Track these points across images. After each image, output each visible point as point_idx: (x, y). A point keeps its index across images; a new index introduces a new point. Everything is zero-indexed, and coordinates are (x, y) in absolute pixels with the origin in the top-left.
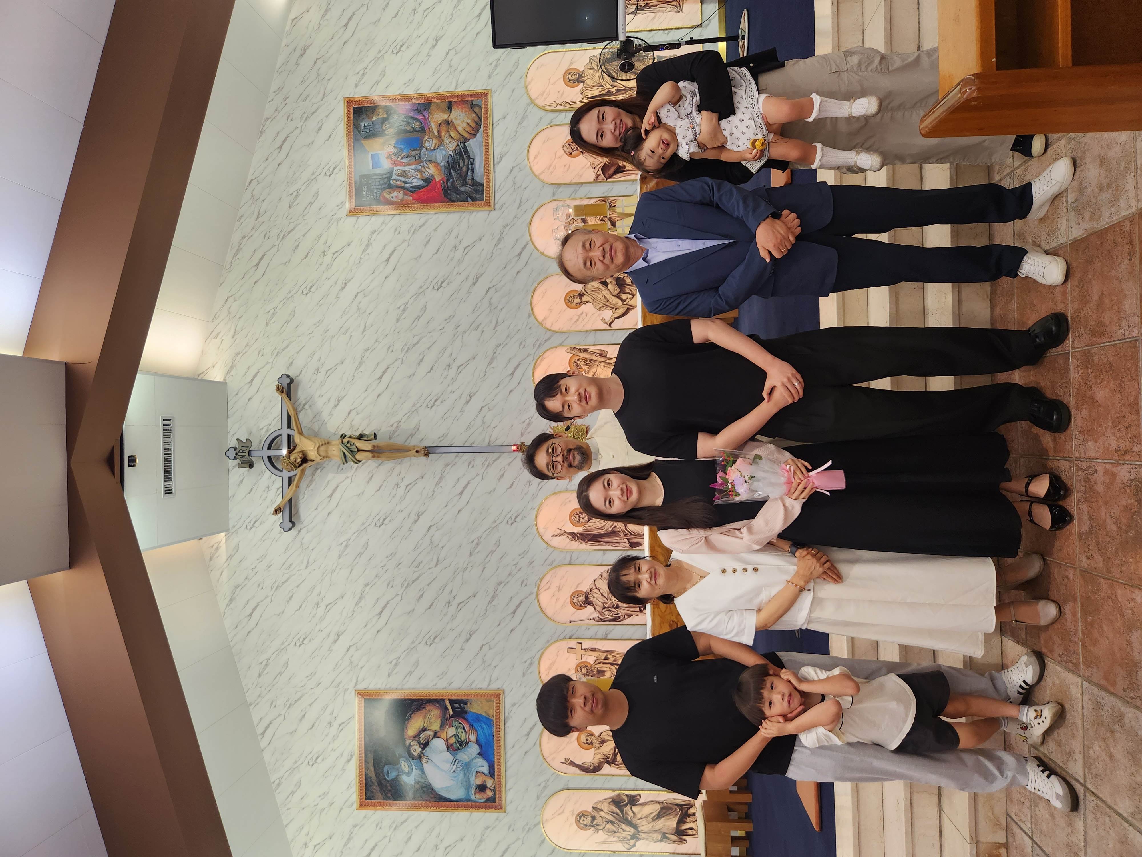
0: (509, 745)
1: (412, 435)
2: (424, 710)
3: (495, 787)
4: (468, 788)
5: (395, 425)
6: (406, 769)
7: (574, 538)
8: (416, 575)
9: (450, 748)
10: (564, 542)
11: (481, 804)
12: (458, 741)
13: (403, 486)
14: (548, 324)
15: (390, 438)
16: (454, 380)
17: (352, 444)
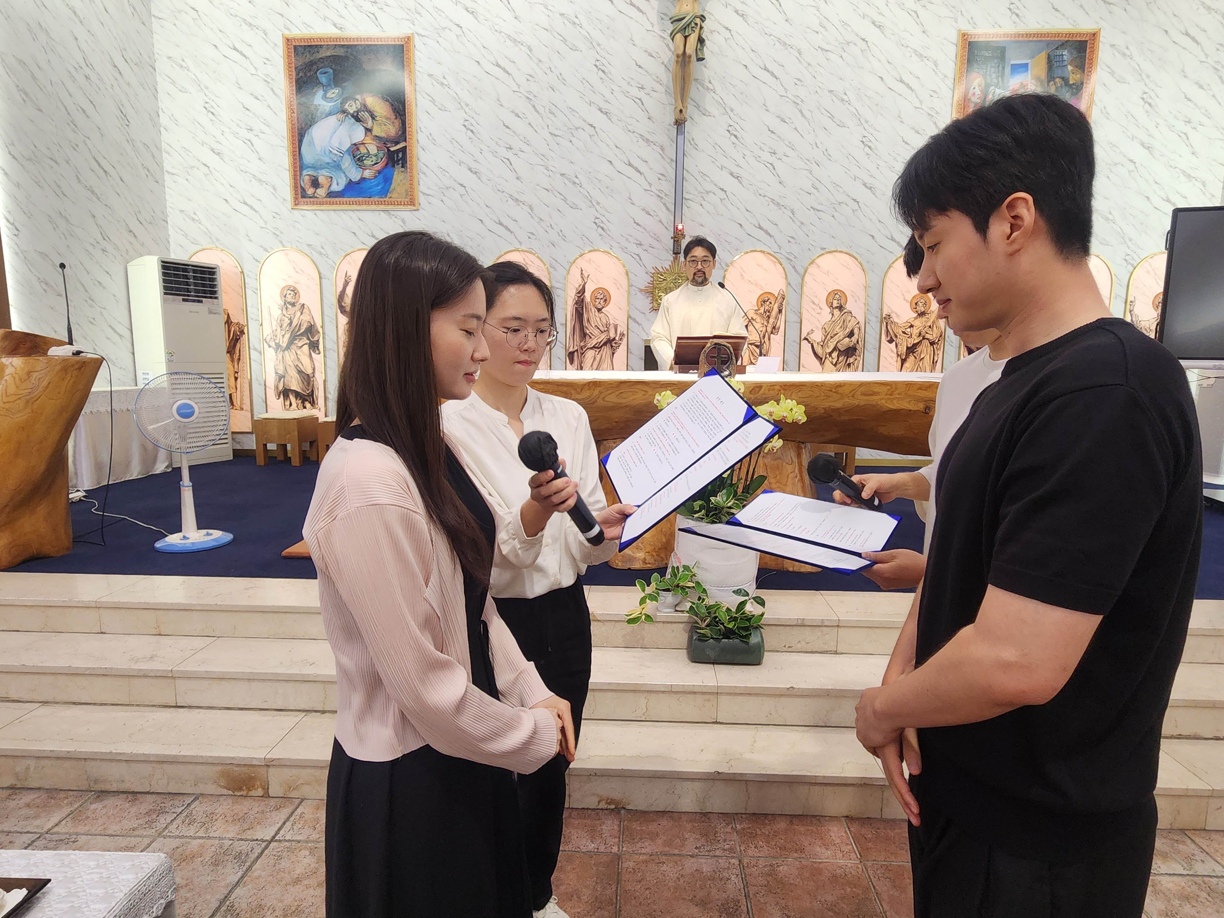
0: (361, 215)
1: (698, 107)
2: (395, 117)
3: (316, 197)
4: (314, 167)
5: (710, 86)
6: (329, 95)
7: (579, 293)
8: (541, 109)
9: (355, 147)
10: (575, 282)
11: (299, 182)
12: (362, 157)
13: (641, 94)
14: (811, 270)
15: (696, 80)
16: (757, 158)
17: (694, 29)
